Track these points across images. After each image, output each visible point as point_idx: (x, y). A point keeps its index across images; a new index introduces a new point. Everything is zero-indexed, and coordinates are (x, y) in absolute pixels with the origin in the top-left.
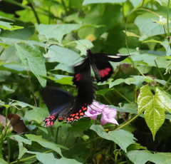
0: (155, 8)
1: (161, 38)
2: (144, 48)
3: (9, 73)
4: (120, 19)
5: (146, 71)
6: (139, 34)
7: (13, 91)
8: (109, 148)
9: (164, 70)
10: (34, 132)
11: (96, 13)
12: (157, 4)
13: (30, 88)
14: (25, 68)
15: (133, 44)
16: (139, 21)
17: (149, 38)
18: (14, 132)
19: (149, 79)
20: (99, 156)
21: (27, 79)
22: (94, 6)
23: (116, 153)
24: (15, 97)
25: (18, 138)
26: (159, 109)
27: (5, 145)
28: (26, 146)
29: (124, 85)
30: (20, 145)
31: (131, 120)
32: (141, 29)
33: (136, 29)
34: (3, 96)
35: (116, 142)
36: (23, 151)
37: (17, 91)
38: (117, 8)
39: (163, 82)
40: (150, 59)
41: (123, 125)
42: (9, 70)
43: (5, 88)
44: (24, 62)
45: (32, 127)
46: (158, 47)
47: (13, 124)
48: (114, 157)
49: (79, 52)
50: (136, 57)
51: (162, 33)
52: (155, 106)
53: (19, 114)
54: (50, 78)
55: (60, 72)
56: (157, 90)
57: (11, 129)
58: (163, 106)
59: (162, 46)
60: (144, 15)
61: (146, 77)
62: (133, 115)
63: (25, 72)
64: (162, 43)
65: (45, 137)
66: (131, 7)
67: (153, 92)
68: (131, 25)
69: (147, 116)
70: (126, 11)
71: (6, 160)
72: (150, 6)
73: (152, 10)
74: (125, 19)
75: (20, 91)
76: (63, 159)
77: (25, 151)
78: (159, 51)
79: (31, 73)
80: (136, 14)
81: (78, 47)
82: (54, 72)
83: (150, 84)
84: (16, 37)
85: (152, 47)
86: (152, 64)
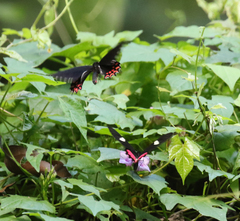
0: (184, 66)
1: (190, 93)
2: (175, 102)
3: (54, 125)
4: (153, 76)
5: (177, 123)
6: (170, 89)
7: (57, 140)
8: (143, 191)
9: (192, 122)
10: (76, 177)
11: (132, 70)
12: (187, 63)
13: (72, 138)
14: (68, 120)
15: (164, 99)
16: (170, 78)
17: (179, 93)
18: (58, 177)
19: (179, 130)
20: (134, 199)
21: (70, 130)
22: (130, 64)
23: (150, 196)
24: (58, 146)
25: (60, 182)
26: (188, 157)
27: (50, 189)
28: (68, 190)
29: (157, 135)
30: (63, 189)
31: (162, 166)
32: (171, 85)
33: (167, 85)
34: (48, 144)
35: (150, 186)
36: (65, 194)
37: (60, 140)
38: (150, 66)
39: (192, 132)
40: (180, 112)
41: (155, 171)
42: (53, 121)
43: (50, 137)
44: (67, 114)
45: (74, 173)
46: (187, 101)
47: (57, 170)
48: (147, 199)
49: (117, 106)
51: (191, 88)
52: (184, 154)
53: (62, 161)
54: (90, 128)
55: (99, 123)
56: (186, 139)
57: (55, 174)
58: (191, 154)
59: (190, 101)
60: (175, 72)
61: (176, 128)
62: (165, 162)
63: (68, 124)
64: (190, 98)
65: (85, 180)
66: (163, 65)
67: (183, 142)
68: (163, 82)
69: (177, 164)
70: (158, 69)
71: (50, 202)
72: (179, 65)
73: (182, 68)
74: (158, 76)
75: (64, 140)
76: (102, 202)
77: (68, 193)
78: (188, 105)
79: (73, 124)
80: (167, 72)
81: (115, 101)
82: (94, 123)
83: (180, 135)
84: (60, 92)
85: (182, 101)
86: (182, 116)
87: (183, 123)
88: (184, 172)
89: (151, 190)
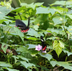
0: (59, 15)
1: (61, 25)
2: (55, 28)
3: (12, 36)
4: (48, 19)
5: (56, 35)
6: (54, 23)
7: (13, 42)
8: (44, 60)
9: (62, 35)
10: (20, 55)
11: (40, 17)
12: (60, 14)
13: (19, 41)
14: (17, 34)
16: (54, 19)
17: (57, 25)
18: (13, 55)
19: (57, 38)
20: (41, 63)
21: (18, 38)
22: (39, 14)
23: (46, 61)
24: (14, 44)
25: (14, 57)
26: (60, 48)
27: (10, 59)
28: (17, 59)
29: (49, 40)
30: (15, 59)
31: (51, 51)
32: (54, 22)
33: (53, 22)
34: (10, 43)
35: (46, 58)
37: (14, 42)
38: (47, 15)
39: (62, 39)
41: (48, 53)
42: (12, 35)
43: (11, 41)
44: (17, 32)
45: (19, 53)
46: (60, 28)
47: (13, 52)
48: (45, 63)
49: (35, 29)
50: (53, 31)
51: (61, 23)
52: (59, 47)
53: (15, 49)
54: (25, 37)
55: (28, 36)
56: (59, 41)
57: (12, 54)
58: (61, 47)
59: (61, 27)
60: (55, 17)
61: (56, 37)
62: (52, 49)
63: (17, 36)
64: (61, 26)
65: (23, 56)
66: (51, 15)
67: (58, 42)
68: (51, 21)
69: (56, 50)
70: (50, 16)
71: (11, 64)
72: (57, 15)
73: (58, 16)
74: (49, 19)
75: (15, 42)
76: (29, 63)
77: (17, 61)
78: (60, 29)
79: (19, 36)
80: (53, 17)
81: (34, 28)
82: (26, 36)
83: (57, 40)
85: (58, 28)
86: (58, 33)
87: (59, 35)
88: (58, 53)
89: (47, 59)
